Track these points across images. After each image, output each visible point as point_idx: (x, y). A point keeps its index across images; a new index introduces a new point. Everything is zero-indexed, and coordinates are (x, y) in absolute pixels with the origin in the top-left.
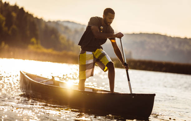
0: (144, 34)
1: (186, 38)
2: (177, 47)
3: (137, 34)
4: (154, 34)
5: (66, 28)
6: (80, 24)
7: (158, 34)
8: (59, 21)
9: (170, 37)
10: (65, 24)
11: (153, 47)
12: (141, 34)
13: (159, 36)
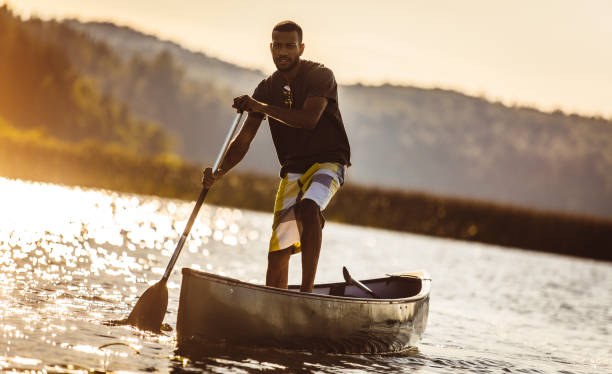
0: (400, 88)
1: (558, 114)
2: (521, 144)
3: (372, 88)
4: (437, 90)
5: (102, 50)
6: (153, 38)
7: (451, 94)
8: (75, 21)
9: (499, 105)
10: (98, 36)
11: (429, 138)
12: (387, 89)
13: (457, 98)
